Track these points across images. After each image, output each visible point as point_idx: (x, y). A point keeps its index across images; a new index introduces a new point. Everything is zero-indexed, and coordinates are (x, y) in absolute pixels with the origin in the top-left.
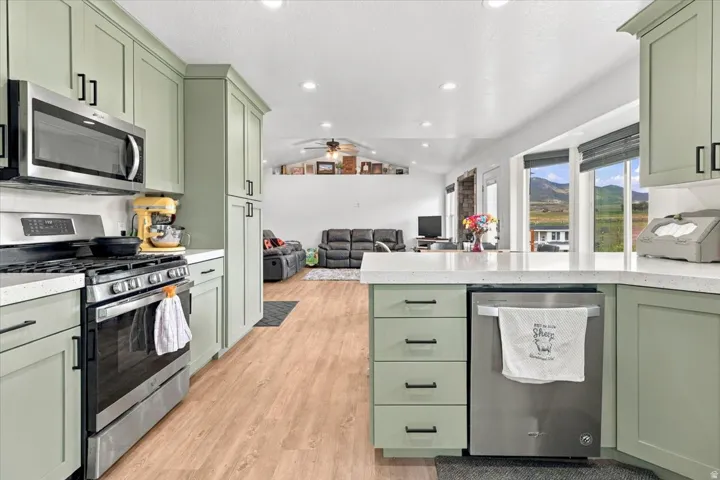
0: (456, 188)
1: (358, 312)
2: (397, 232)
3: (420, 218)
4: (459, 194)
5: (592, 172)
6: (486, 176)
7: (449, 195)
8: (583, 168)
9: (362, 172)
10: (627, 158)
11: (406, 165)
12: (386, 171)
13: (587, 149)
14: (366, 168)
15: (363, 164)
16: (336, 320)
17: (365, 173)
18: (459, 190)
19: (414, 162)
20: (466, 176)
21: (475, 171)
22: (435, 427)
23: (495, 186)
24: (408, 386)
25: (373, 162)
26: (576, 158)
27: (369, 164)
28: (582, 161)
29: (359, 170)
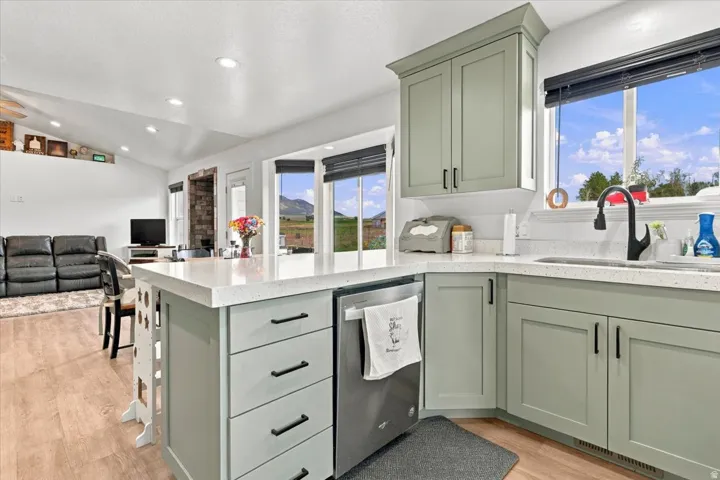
0: (186, 186)
1: (62, 359)
2: (96, 241)
3: (133, 222)
4: (191, 194)
5: (332, 183)
6: (230, 177)
7: (173, 194)
8: (327, 179)
9: (27, 149)
10: (360, 175)
11: (111, 150)
12: (74, 155)
13: (329, 162)
14: (35, 144)
15: (29, 138)
16: (22, 382)
17: (34, 151)
18: (190, 190)
19: (125, 149)
20: (201, 175)
21: (215, 170)
22: (304, 470)
23: (243, 188)
24: (277, 433)
25: (49, 137)
26: (320, 170)
27: (41, 139)
28: (325, 173)
29: (20, 145)
